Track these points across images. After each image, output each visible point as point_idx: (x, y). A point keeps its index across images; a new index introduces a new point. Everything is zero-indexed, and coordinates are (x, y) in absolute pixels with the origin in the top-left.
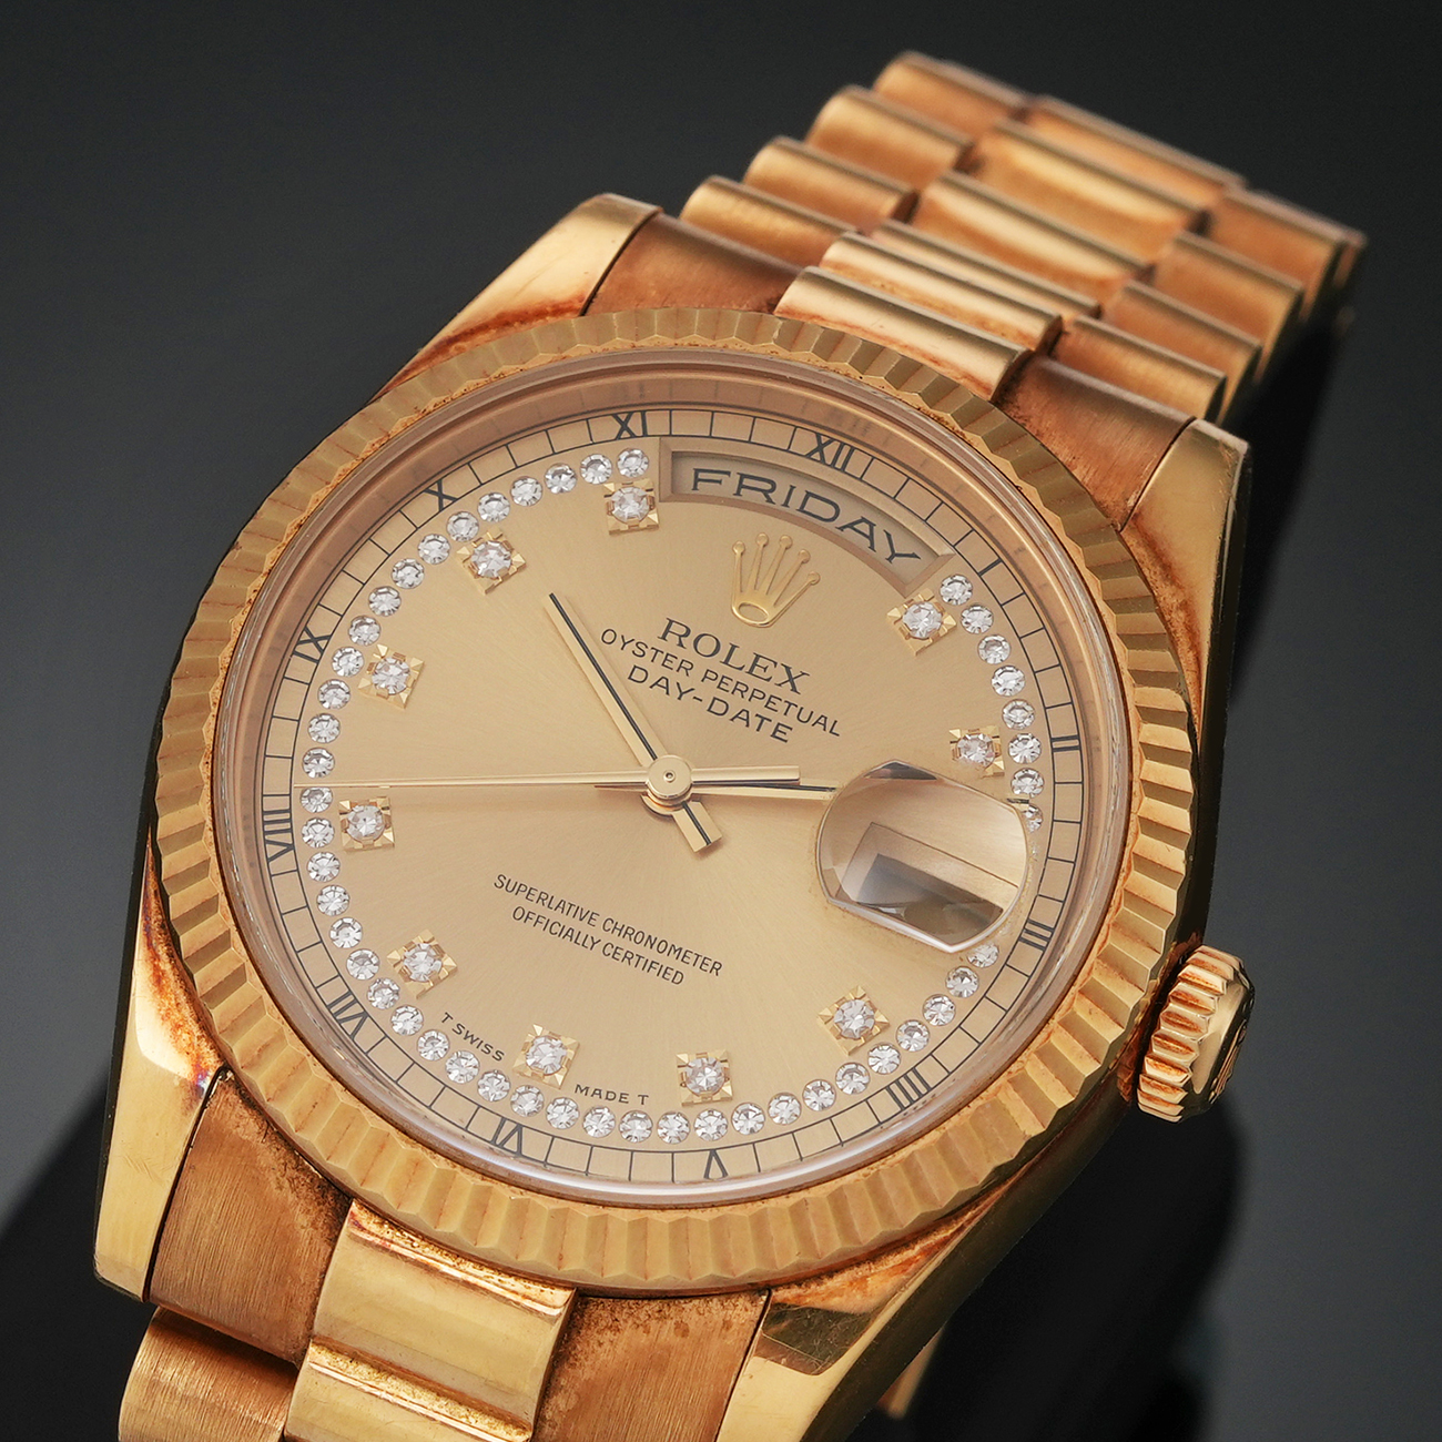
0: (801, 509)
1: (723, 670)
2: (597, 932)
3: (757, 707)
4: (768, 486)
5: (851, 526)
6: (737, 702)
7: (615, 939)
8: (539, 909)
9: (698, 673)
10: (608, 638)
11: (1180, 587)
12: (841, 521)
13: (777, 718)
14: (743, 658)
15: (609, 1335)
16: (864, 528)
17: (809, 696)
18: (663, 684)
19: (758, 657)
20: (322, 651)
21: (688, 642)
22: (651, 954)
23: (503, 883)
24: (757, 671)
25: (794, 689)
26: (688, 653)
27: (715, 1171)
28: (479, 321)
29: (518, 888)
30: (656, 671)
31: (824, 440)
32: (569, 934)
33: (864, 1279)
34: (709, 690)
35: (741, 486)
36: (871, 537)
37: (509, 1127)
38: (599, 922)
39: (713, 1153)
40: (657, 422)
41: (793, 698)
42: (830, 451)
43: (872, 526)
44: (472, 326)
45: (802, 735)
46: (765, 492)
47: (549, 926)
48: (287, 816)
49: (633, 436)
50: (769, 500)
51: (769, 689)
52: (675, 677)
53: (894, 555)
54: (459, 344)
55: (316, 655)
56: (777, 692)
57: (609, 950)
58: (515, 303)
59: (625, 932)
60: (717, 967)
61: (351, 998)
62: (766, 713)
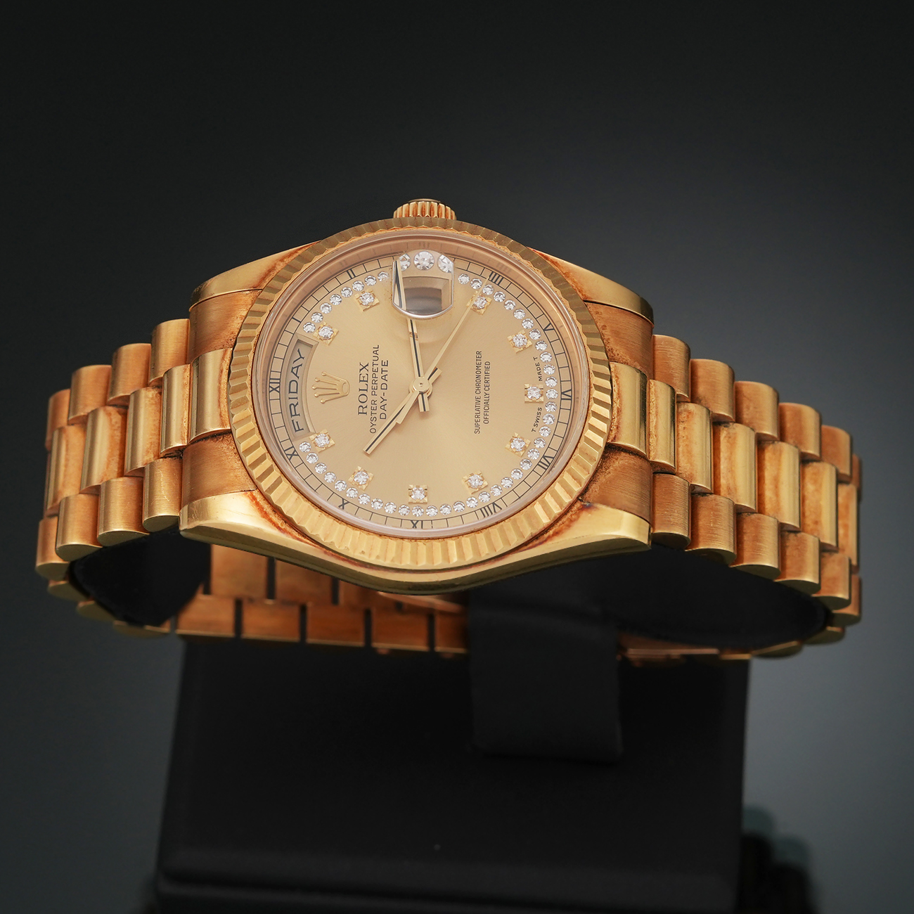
0: (297, 393)
1: (370, 390)
2: (482, 395)
3: (379, 375)
4: (292, 406)
5: (296, 375)
6: (380, 381)
7: (482, 387)
8: (482, 416)
9: (374, 398)
10: (373, 431)
11: (275, 264)
12: (296, 379)
13: (380, 367)
14: (363, 386)
15: (614, 352)
16: (295, 371)
17: (368, 359)
18: (383, 407)
19: (360, 381)
20: (418, 521)
21: (364, 405)
22: (483, 375)
23: (477, 431)
24: (365, 379)
25: (367, 365)
26: (368, 403)
27: (550, 327)
28: (268, 523)
29: (477, 425)
30: (379, 411)
31: (271, 389)
32: (486, 403)
33: (564, 274)
34: (379, 392)
35: (296, 415)
36: (298, 367)
37: (564, 397)
38: (478, 396)
39: (544, 330)
40: (286, 445)
41: (371, 365)
42: (274, 386)
43: (293, 368)
44: (271, 525)
45: (383, 356)
46: (295, 406)
47: (486, 411)
48: (483, 509)
49: (295, 451)
50: (297, 404)
51: (370, 373)
52: (379, 404)
53: (301, 357)
54: (280, 526)
55: (420, 522)
56: (370, 371)
57: (487, 388)
58: (257, 514)
59: (478, 386)
60: (479, 353)
61: (540, 464)
62: (380, 371)
